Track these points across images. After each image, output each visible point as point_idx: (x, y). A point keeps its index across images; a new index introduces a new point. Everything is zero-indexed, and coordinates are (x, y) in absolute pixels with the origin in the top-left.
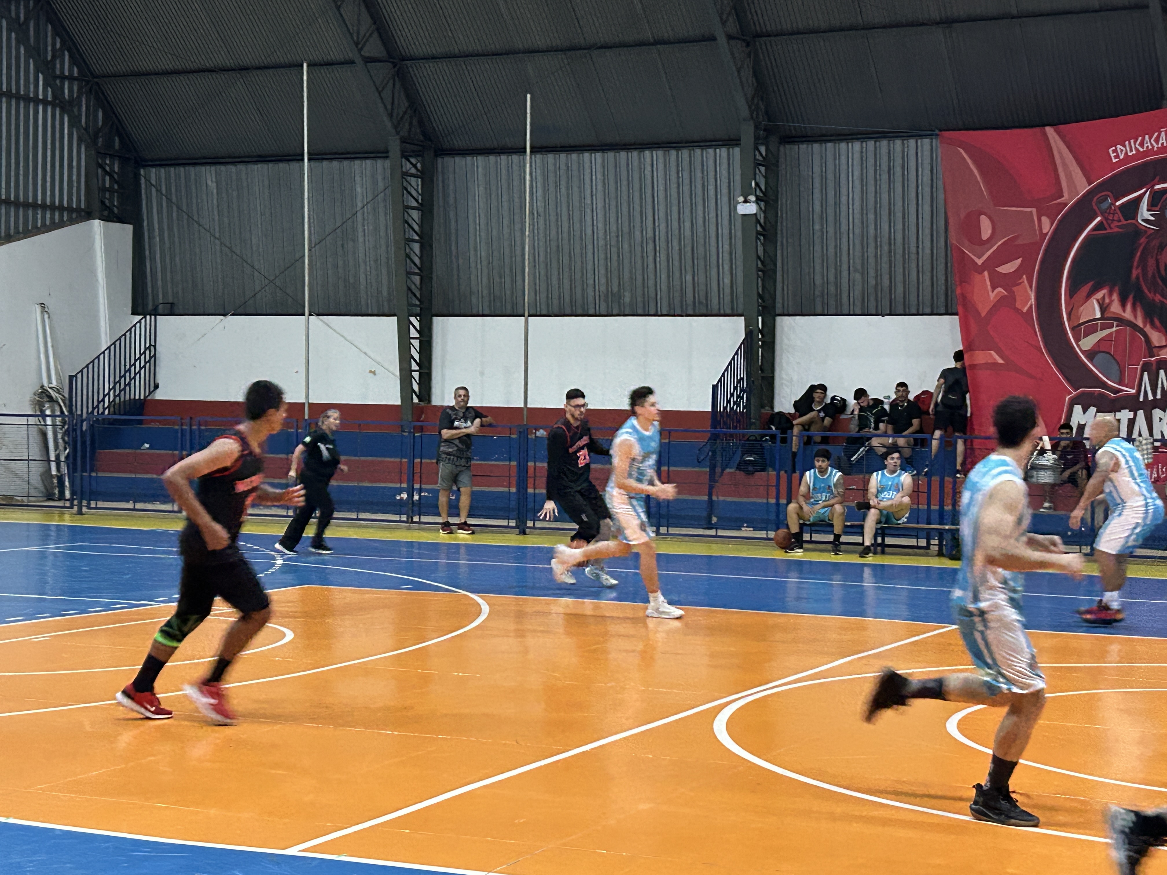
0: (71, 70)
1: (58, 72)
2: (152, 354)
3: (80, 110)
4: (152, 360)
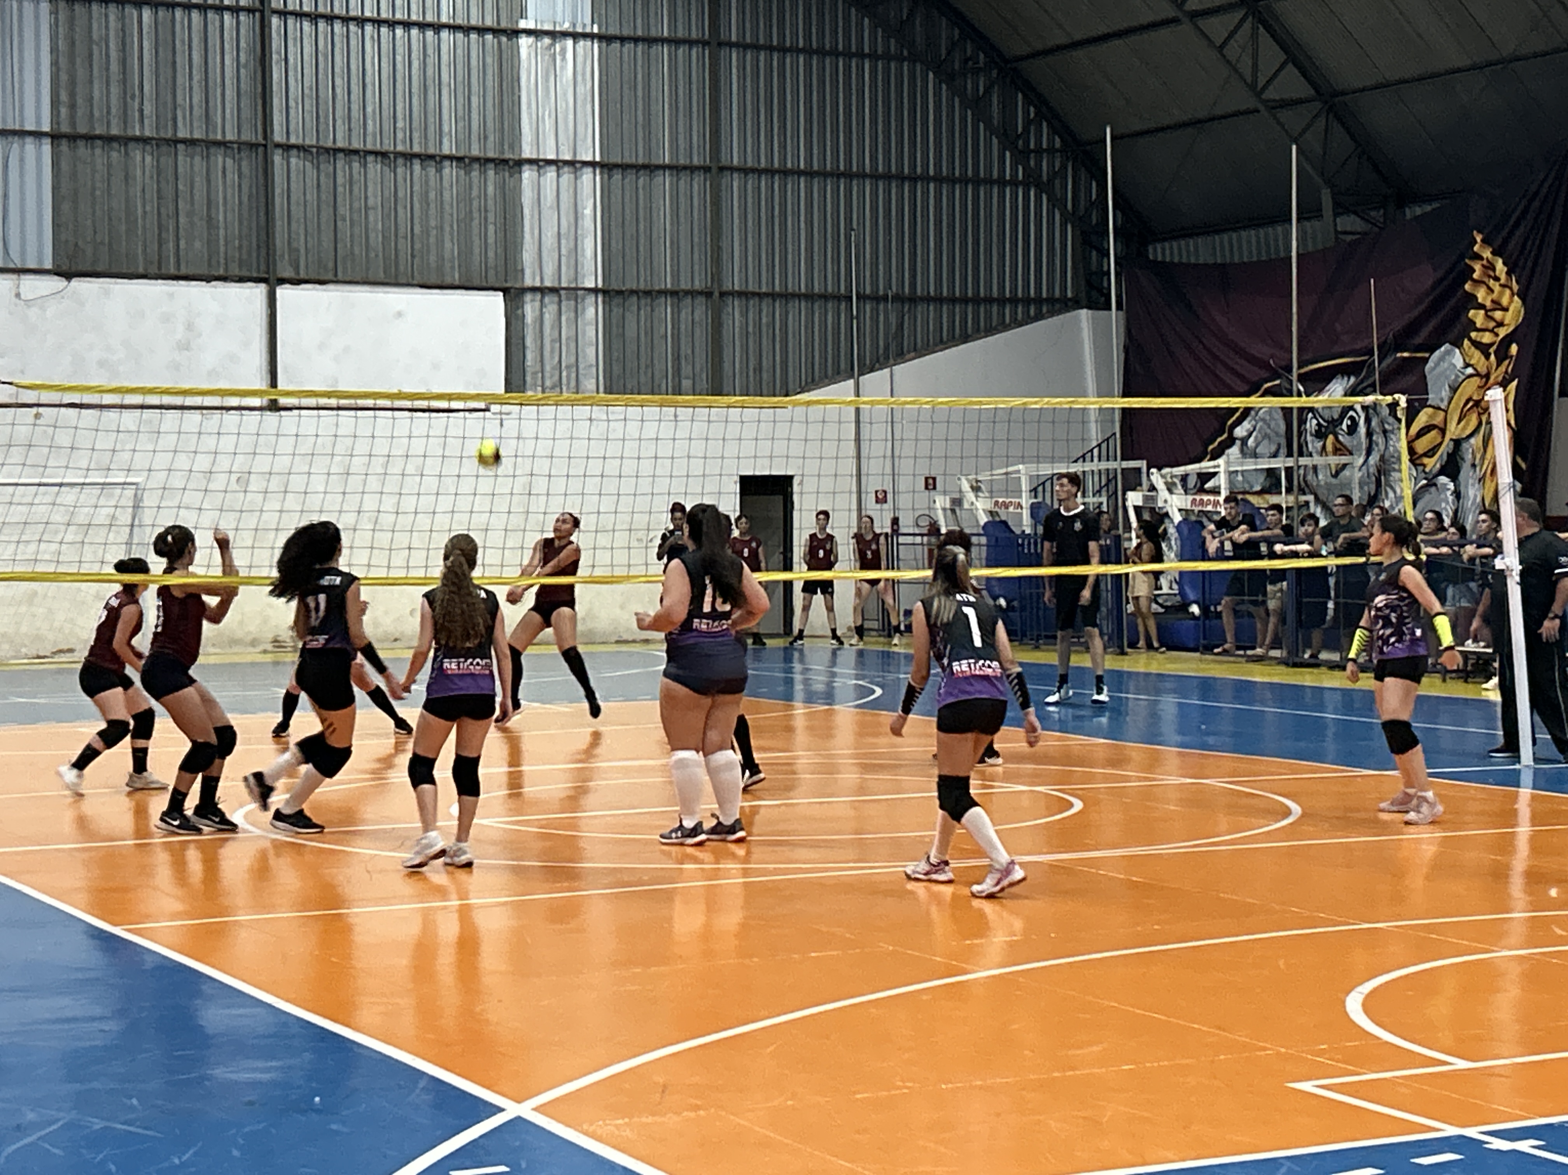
0: (1051, 141)
1: (1032, 147)
3: (1064, 186)
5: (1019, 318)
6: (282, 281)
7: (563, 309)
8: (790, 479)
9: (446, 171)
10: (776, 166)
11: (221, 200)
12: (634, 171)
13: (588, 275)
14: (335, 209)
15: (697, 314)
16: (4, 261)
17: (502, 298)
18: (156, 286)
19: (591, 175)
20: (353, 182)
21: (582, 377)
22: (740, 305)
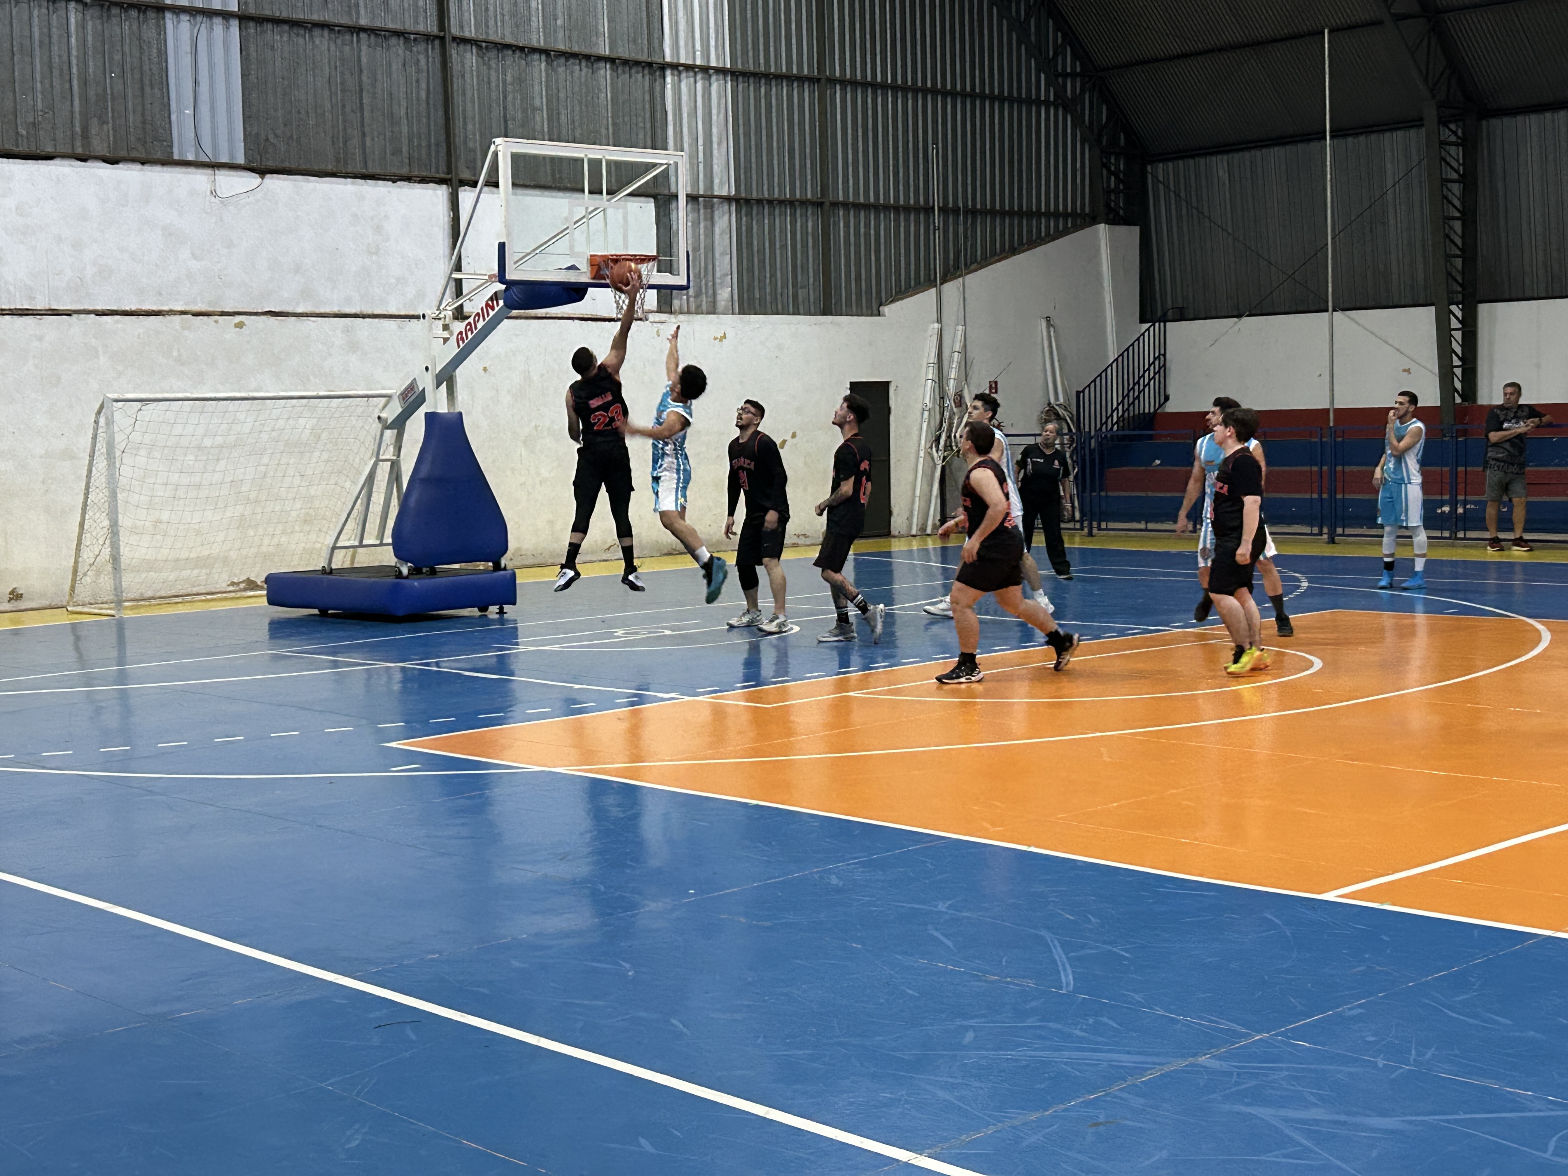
0: (1073, 66)
1: (1060, 70)
2: (1162, 363)
3: (1083, 109)
4: (1162, 370)
5: (1052, 232)
6: (463, 183)
7: (702, 217)
8: (886, 385)
9: (602, 72)
10: (869, 79)
11: (402, 95)
12: (757, 80)
13: (721, 184)
14: (505, 108)
15: (810, 224)
16: (197, 154)
17: (653, 205)
18: (346, 185)
19: (722, 82)
20: (520, 81)
21: (718, 286)
22: (844, 215)
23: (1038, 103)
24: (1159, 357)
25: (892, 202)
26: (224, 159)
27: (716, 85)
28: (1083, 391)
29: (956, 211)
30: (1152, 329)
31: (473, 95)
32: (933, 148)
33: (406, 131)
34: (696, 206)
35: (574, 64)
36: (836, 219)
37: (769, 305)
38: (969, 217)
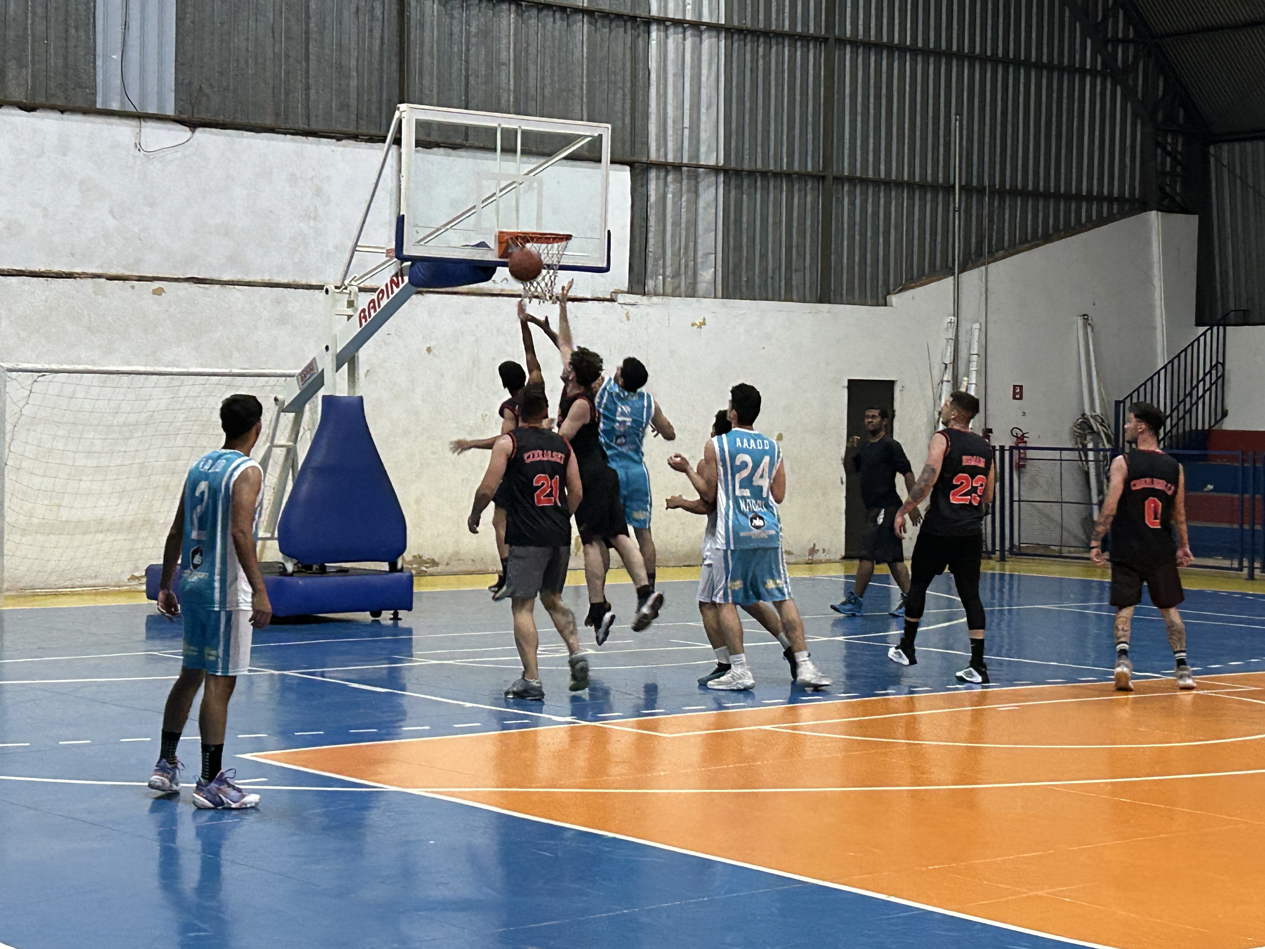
0: (1125, 31)
2: (1220, 373)
3: (1136, 79)
4: (1220, 382)
5: (1094, 217)
7: (684, 188)
8: (890, 384)
9: (579, 25)
10: (885, 39)
11: (353, 45)
12: (755, 38)
13: (708, 152)
14: (467, 62)
15: (809, 199)
16: (122, 103)
17: (629, 173)
18: (284, 141)
19: (714, 40)
20: (486, 33)
21: (699, 266)
22: (849, 191)
23: (1083, 71)
24: (1216, 365)
25: (906, 178)
26: (152, 110)
27: (708, 41)
28: (1123, 401)
29: (981, 191)
30: (1209, 333)
31: (432, 47)
32: (956, 120)
33: (355, 84)
34: (679, 176)
35: (547, 15)
36: (840, 196)
37: (757, 290)
38: (997, 197)
